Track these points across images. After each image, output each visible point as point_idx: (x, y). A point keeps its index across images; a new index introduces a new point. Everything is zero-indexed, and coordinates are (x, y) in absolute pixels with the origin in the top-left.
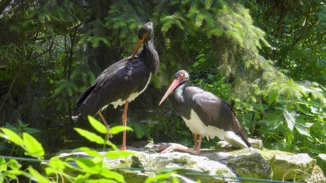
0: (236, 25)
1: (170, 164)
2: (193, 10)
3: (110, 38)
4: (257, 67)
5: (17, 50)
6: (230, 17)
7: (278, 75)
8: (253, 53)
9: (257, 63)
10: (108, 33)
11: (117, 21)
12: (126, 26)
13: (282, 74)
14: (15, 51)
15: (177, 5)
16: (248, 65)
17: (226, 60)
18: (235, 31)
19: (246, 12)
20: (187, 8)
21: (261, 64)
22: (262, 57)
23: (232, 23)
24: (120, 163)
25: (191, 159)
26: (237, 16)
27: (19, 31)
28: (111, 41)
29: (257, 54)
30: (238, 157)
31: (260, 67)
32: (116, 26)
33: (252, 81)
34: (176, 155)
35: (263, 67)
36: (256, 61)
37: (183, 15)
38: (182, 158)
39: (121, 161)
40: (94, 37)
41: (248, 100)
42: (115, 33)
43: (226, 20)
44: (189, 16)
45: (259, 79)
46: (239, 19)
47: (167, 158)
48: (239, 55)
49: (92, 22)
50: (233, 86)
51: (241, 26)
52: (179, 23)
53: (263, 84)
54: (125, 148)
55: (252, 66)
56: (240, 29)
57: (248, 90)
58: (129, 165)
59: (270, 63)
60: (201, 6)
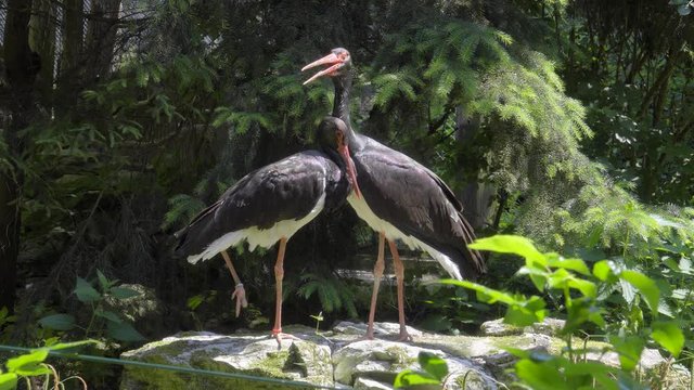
0: (524, 94)
1: (365, 362)
2: (436, 65)
3: (277, 115)
4: (571, 177)
5: (97, 137)
6: (513, 76)
7: (613, 194)
8: (565, 149)
9: (571, 169)
10: (271, 105)
11: (286, 83)
12: (302, 93)
13: (622, 191)
14: (93, 139)
15: (408, 53)
16: (551, 172)
17: (507, 161)
18: (520, 105)
19: (549, 67)
20: (427, 58)
21: (580, 170)
22: (583, 158)
23: (515, 89)
24: (265, 356)
25: (409, 355)
26: (531, 74)
27: (101, 99)
28: (278, 122)
29: (574, 151)
31: (576, 177)
32: (282, 94)
33: (560, 203)
34: (378, 345)
35: (583, 177)
36: (570, 165)
37: (419, 74)
38: (388, 350)
39: (269, 355)
40: (242, 113)
41: (548, 241)
42: (283, 107)
43: (504, 84)
44: (427, 74)
45: (572, 201)
46: (531, 82)
47: (360, 351)
48: (534, 153)
49: (246, 85)
50: (522, 213)
51: (533, 95)
52: (408, 89)
53: (578, 211)
54: (280, 329)
55: (561, 175)
56: (531, 102)
57: (551, 220)
58: (282, 362)
59: (599, 170)
60: (452, 56)
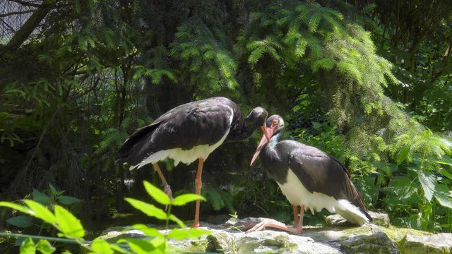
0: (352, 54)
1: (260, 247)
2: (293, 33)
3: (178, 71)
4: (381, 112)
5: (49, 87)
6: (343, 42)
7: (411, 124)
8: (376, 94)
9: (381, 107)
10: (174, 64)
11: (186, 48)
12: (199, 54)
13: (417, 123)
14: (47, 90)
15: (270, 26)
16: (368, 110)
17: (338, 102)
18: (351, 63)
19: (366, 36)
20: (285, 30)
21: (388, 108)
22: (388, 100)
23: (346, 51)
24: (191, 245)
25: (290, 241)
26: (354, 41)
27: (51, 61)
28: (178, 76)
29: (381, 94)
30: (355, 238)
31: (385, 113)
32: (185, 55)
33: (375, 131)
34: (269, 234)
35: (390, 113)
36: (380, 105)
37: (279, 41)
38: (276, 238)
39: (193, 243)
40: (155, 70)
41: (369, 158)
42: (183, 66)
43: (339, 48)
44: (286, 41)
45: (384, 130)
46: (356, 46)
47: (256, 239)
48: (356, 96)
49: (153, 50)
50: (348, 139)
51: (359, 55)
52: (273, 50)
53: (389, 136)
54: (198, 225)
55: (374, 112)
56: (357, 60)
57: (369, 144)
58: (204, 248)
59: (400, 108)
60: (303, 28)
